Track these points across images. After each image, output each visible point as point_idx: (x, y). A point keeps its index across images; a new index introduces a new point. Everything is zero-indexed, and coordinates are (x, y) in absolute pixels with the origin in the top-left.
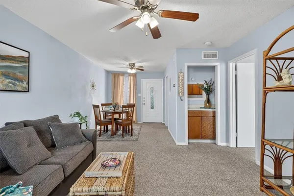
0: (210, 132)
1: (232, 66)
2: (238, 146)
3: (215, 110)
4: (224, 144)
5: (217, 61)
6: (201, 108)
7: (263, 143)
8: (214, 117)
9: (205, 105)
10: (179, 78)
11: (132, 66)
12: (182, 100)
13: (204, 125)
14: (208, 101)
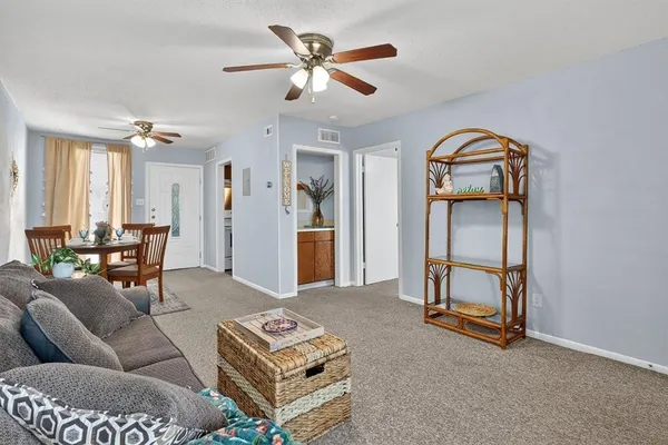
0: (326, 267)
1: (358, 158)
2: (368, 282)
3: (335, 229)
4: (348, 284)
5: (338, 147)
6: (306, 227)
7: (427, 262)
8: (333, 240)
9: (314, 220)
10: (284, 171)
11: (147, 129)
12: (288, 213)
13: (319, 256)
14: (318, 214)
